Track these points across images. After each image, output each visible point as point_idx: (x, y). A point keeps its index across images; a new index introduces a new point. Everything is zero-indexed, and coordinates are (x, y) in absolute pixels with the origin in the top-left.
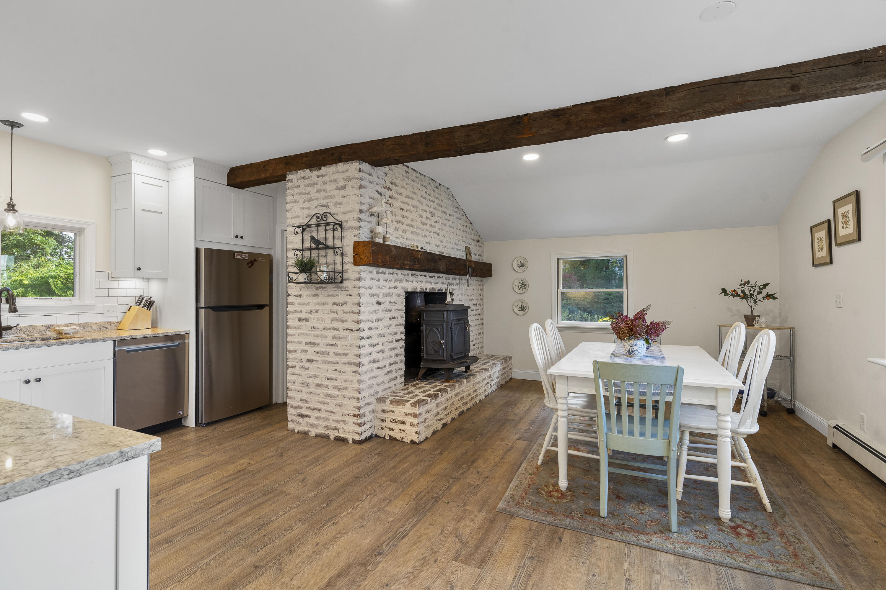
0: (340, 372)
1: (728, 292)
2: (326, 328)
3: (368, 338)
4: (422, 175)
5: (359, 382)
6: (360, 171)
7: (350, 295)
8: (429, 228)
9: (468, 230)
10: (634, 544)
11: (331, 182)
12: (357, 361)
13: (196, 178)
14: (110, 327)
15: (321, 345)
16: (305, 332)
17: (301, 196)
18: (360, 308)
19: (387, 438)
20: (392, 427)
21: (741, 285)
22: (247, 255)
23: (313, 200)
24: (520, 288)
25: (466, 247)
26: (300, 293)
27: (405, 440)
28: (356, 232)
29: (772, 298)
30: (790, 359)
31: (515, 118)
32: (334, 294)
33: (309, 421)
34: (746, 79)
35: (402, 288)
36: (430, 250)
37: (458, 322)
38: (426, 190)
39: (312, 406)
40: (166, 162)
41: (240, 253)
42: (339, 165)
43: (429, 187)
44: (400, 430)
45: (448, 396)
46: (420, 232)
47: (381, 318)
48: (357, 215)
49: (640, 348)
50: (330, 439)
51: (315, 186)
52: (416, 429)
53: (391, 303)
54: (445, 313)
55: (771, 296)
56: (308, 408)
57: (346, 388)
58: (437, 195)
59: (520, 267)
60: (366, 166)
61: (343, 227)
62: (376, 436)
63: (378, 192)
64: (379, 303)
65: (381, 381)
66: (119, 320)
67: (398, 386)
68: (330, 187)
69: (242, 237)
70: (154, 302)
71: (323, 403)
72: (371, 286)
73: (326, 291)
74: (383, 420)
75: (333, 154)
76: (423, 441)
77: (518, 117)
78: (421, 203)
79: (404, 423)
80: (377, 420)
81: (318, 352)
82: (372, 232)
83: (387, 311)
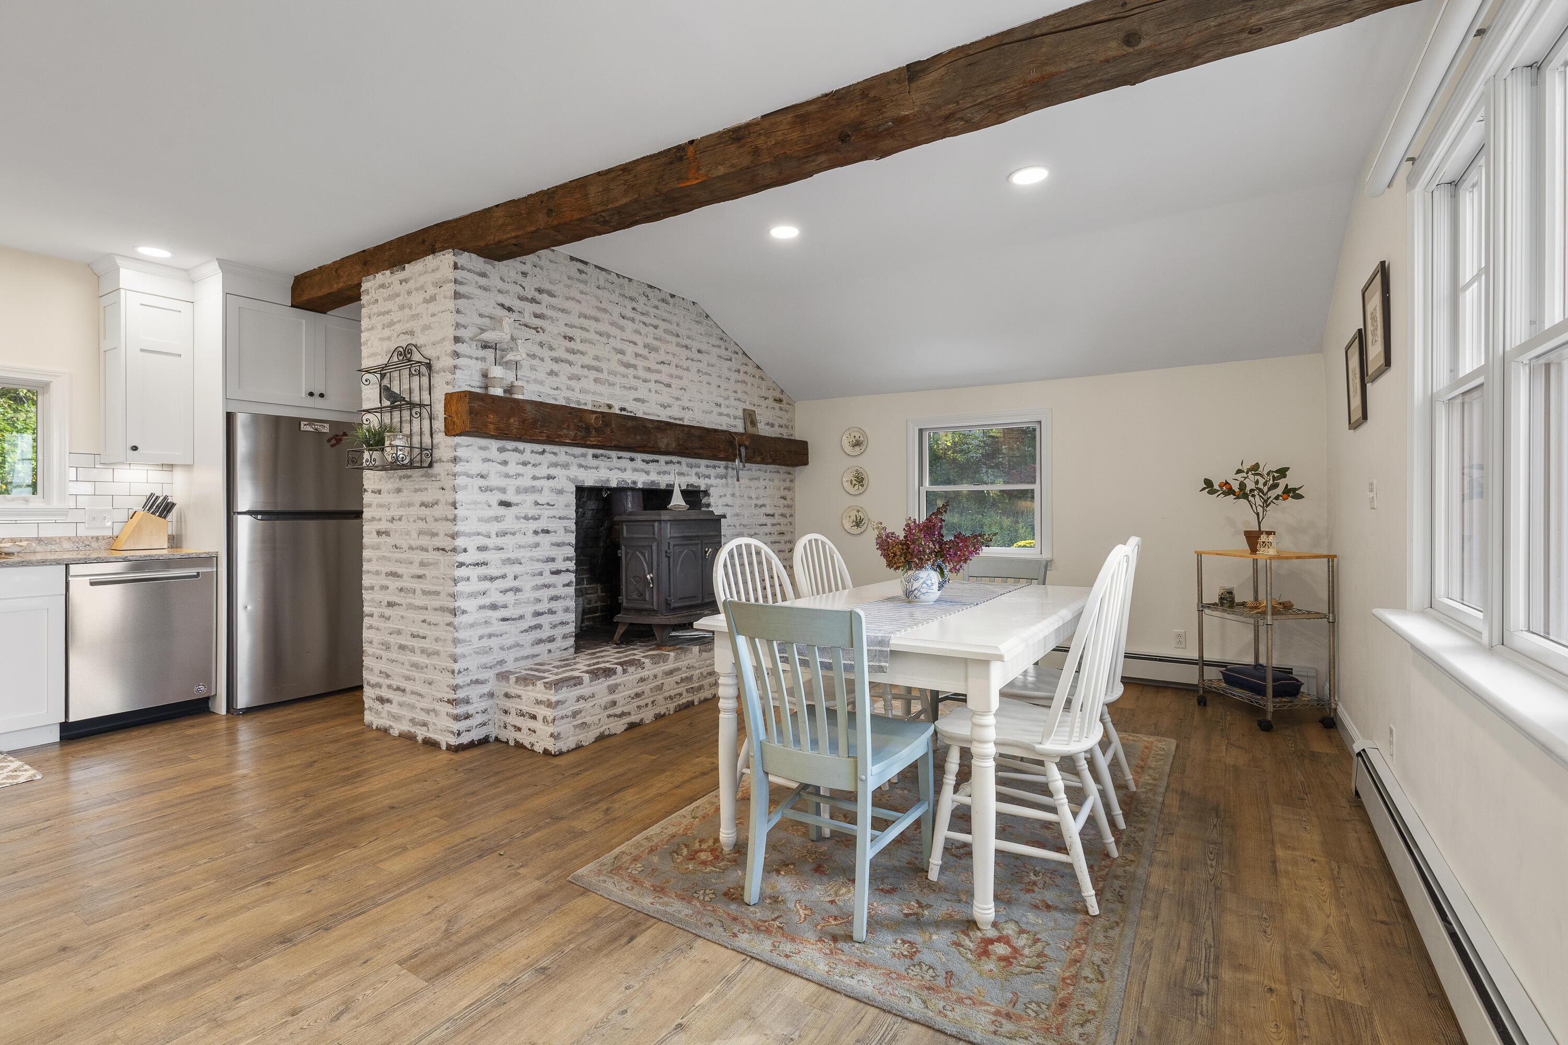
0: (429, 624)
1: (1216, 487)
2: (411, 548)
3: (477, 564)
4: (624, 277)
5: (456, 641)
6: (456, 267)
7: (443, 489)
8: (642, 373)
9: (749, 380)
10: (760, 958)
11: (417, 289)
12: (451, 604)
13: (226, 294)
14: (97, 544)
15: (405, 577)
16: (386, 554)
17: (379, 318)
18: (456, 512)
19: (512, 743)
20: (518, 724)
21: (1239, 471)
22: (327, 426)
23: (395, 323)
24: (855, 485)
25: (744, 410)
26: (379, 487)
27: (536, 748)
28: (450, 377)
29: (1292, 497)
30: (1328, 618)
31: (674, 150)
32: (422, 487)
33: (392, 710)
34: (1044, 31)
35: (569, 479)
36: (644, 413)
37: (685, 542)
38: (634, 304)
39: (395, 684)
40: (186, 270)
41: (311, 421)
42: (427, 261)
43: (642, 299)
44: (529, 729)
45: (644, 673)
46: (618, 380)
47: (513, 531)
48: (450, 346)
49: (924, 585)
50: (417, 742)
51: (397, 299)
52: (550, 729)
53: (538, 504)
54: (656, 524)
55: (1292, 493)
56: (389, 687)
57: (437, 653)
58: (665, 315)
59: (854, 446)
60: (468, 259)
61: (433, 368)
62: (497, 739)
63: (502, 306)
64: (505, 504)
65: (513, 643)
66: (115, 534)
67: (558, 654)
68: (417, 298)
69: (322, 395)
70: (173, 505)
71: (408, 678)
72: (484, 473)
73: (412, 483)
74: (506, 712)
75: (424, 242)
76: (568, 751)
77: (680, 148)
78: (622, 329)
79: (534, 717)
80: (497, 711)
81: (401, 590)
82: (485, 375)
83: (526, 518)
